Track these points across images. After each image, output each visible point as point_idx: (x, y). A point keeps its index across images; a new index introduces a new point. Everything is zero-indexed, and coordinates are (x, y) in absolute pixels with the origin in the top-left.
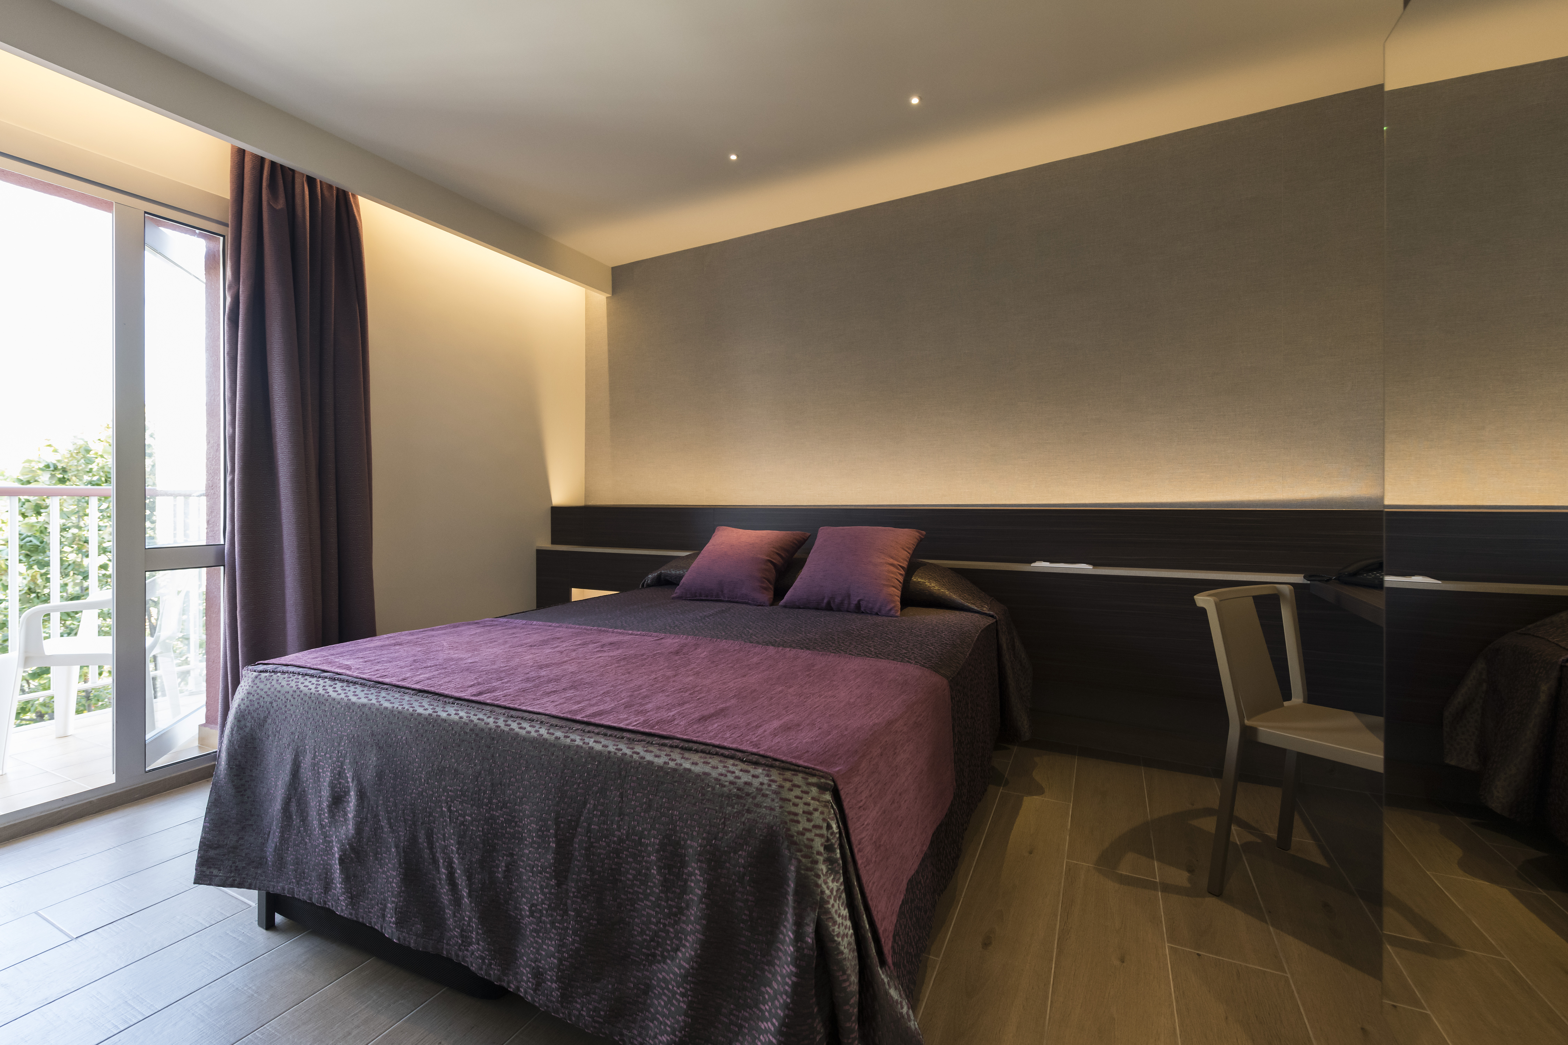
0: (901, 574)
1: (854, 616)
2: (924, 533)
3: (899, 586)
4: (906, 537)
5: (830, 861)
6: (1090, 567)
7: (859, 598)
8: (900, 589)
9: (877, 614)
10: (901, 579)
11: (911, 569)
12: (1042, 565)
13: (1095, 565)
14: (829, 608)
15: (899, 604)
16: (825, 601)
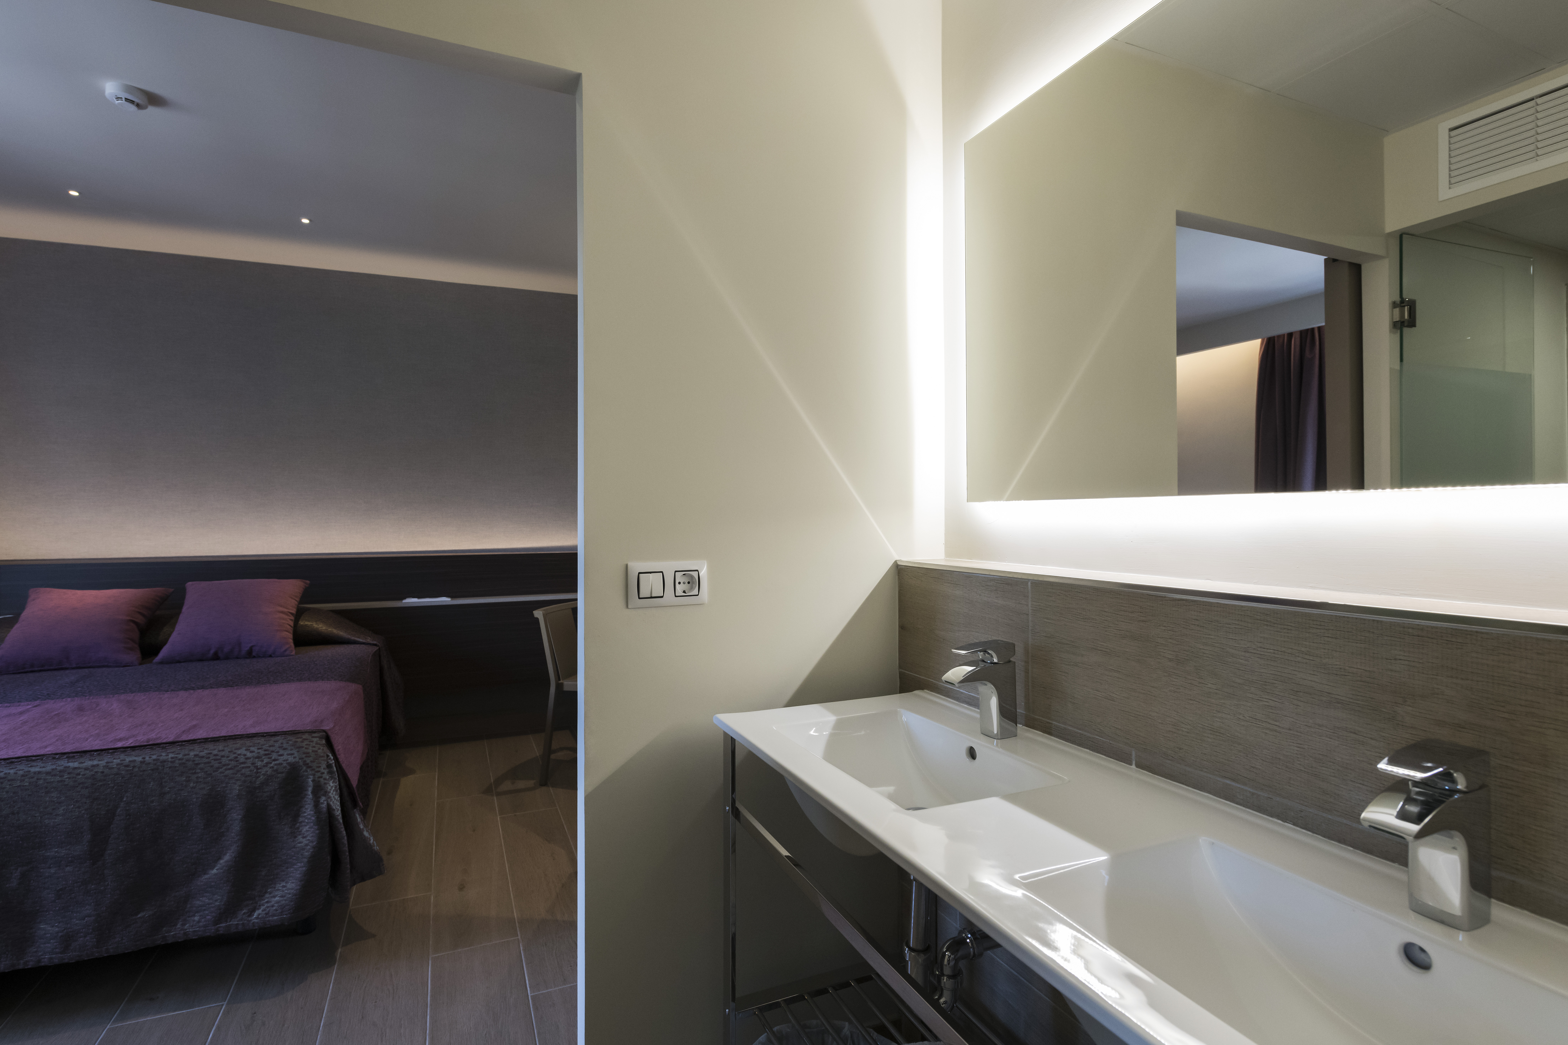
0: (291, 620)
1: (248, 661)
2: (308, 582)
3: (291, 630)
4: (293, 587)
5: (331, 773)
6: (449, 599)
7: (250, 645)
8: (292, 632)
9: (270, 656)
10: (292, 623)
11: (299, 614)
12: (411, 601)
13: (452, 597)
14: (216, 657)
15: (292, 645)
16: (212, 652)
